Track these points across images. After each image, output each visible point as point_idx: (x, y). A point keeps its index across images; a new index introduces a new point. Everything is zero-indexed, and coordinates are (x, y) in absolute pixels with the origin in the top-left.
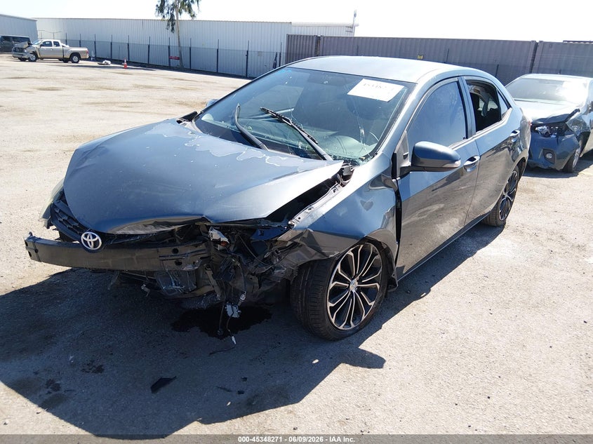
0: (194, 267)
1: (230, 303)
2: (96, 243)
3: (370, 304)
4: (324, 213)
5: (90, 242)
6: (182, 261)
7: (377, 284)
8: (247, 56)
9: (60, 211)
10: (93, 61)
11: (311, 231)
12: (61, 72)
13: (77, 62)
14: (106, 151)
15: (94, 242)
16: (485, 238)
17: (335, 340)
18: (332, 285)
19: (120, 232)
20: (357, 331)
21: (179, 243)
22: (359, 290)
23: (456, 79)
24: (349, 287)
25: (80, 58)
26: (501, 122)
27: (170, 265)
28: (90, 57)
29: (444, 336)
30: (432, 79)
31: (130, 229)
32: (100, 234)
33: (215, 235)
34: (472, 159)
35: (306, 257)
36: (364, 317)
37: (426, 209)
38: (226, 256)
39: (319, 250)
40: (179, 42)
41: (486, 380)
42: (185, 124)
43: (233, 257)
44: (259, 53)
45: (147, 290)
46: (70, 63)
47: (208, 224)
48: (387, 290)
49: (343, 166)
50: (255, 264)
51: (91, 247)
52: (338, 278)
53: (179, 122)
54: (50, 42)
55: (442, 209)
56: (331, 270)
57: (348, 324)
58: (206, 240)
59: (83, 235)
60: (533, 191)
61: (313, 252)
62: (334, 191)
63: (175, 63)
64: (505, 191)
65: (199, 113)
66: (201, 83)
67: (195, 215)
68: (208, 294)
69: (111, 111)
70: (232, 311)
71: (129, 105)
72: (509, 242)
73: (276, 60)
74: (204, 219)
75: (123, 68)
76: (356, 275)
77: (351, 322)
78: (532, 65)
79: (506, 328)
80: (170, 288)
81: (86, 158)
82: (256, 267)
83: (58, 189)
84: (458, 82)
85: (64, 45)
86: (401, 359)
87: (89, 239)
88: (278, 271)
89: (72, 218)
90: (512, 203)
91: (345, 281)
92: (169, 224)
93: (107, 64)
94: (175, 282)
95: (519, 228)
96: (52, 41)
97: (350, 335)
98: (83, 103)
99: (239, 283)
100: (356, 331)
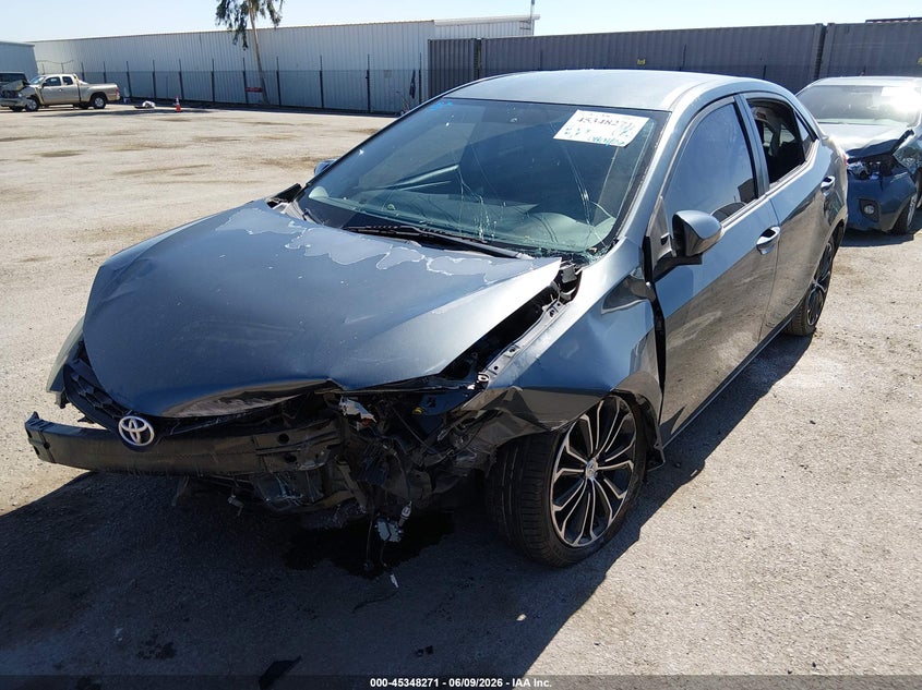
0: (317, 462)
1: (384, 519)
2: (145, 435)
3: (619, 497)
4: (538, 356)
5: (135, 434)
6: (296, 454)
7: (629, 462)
8: (368, 78)
9: (80, 378)
10: (127, 103)
11: (519, 389)
12: (78, 125)
13: (103, 108)
14: (152, 267)
15: (141, 433)
16: (787, 358)
17: (566, 566)
18: (556, 476)
19: (185, 414)
20: (602, 545)
21: (289, 425)
22: (600, 476)
23: (732, 99)
24: (584, 473)
25: (106, 102)
26: (805, 165)
27: (274, 464)
28: (122, 98)
29: (750, 543)
30: (694, 102)
31: (201, 408)
32: (151, 420)
33: (350, 407)
34: (768, 233)
35: (509, 432)
36: (611, 520)
37: (693, 323)
38: (371, 440)
39: (532, 420)
40: (259, 64)
41: (832, 622)
42: (283, 207)
43: (382, 441)
44: (387, 73)
45: (237, 503)
46: (91, 110)
47: (337, 391)
48: (647, 468)
49: (562, 266)
50: (422, 451)
51: (137, 441)
52: (567, 461)
53: (272, 204)
54: (58, 78)
55: (720, 320)
56: (554, 448)
57: (587, 535)
58: (337, 415)
59: (121, 422)
60: (850, 271)
61: (522, 422)
62: (551, 314)
63: (256, 97)
64: (815, 278)
65: (303, 186)
66: (300, 127)
67: (314, 377)
68: (345, 503)
69: (161, 183)
70: (388, 532)
71: (187, 171)
72: (829, 363)
73: (413, 81)
74: (330, 384)
75: (176, 112)
76: (595, 452)
77: (591, 532)
78: (819, 62)
79: (850, 519)
80: (278, 499)
81: (118, 282)
82: (425, 454)
83: (74, 339)
84: (735, 104)
85: (81, 82)
86: (683, 592)
87: (133, 428)
88: (462, 459)
89: (99, 390)
90: (824, 295)
91: (577, 464)
92: (269, 396)
93: (150, 106)
94: (286, 488)
95: (839, 336)
96: (61, 76)
97: (590, 555)
98: (116, 174)
99: (399, 486)
100: (599, 546)
